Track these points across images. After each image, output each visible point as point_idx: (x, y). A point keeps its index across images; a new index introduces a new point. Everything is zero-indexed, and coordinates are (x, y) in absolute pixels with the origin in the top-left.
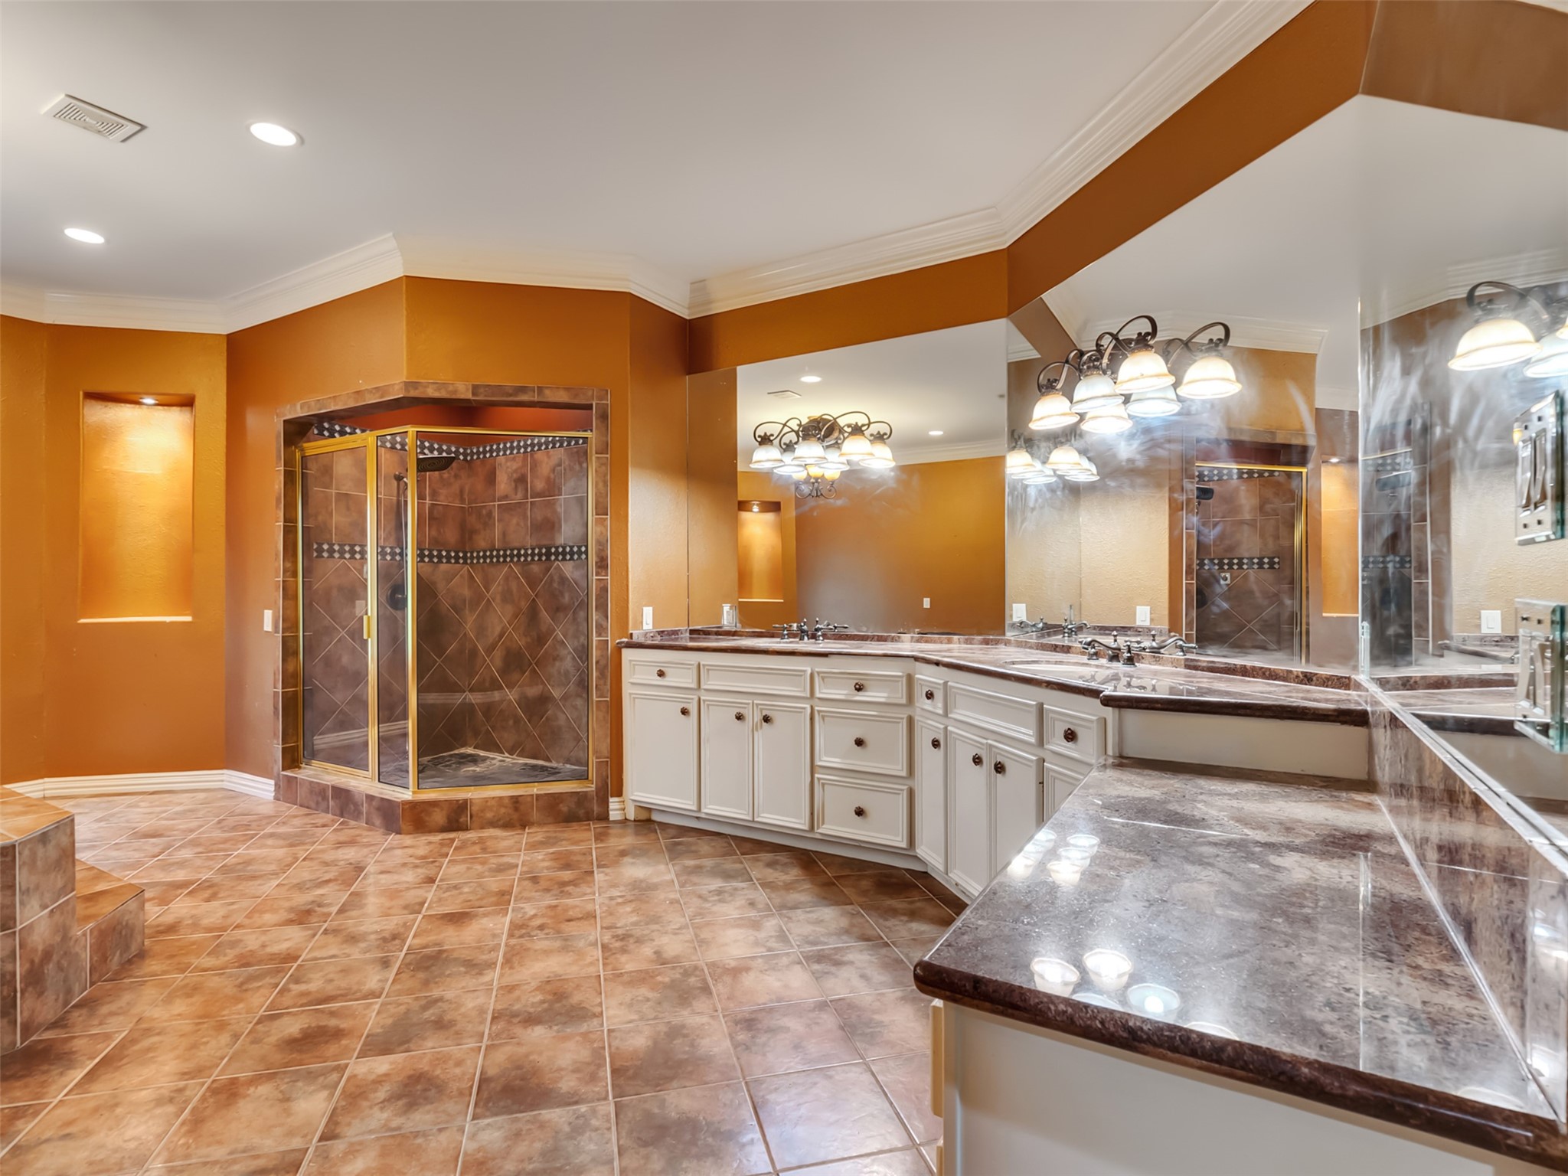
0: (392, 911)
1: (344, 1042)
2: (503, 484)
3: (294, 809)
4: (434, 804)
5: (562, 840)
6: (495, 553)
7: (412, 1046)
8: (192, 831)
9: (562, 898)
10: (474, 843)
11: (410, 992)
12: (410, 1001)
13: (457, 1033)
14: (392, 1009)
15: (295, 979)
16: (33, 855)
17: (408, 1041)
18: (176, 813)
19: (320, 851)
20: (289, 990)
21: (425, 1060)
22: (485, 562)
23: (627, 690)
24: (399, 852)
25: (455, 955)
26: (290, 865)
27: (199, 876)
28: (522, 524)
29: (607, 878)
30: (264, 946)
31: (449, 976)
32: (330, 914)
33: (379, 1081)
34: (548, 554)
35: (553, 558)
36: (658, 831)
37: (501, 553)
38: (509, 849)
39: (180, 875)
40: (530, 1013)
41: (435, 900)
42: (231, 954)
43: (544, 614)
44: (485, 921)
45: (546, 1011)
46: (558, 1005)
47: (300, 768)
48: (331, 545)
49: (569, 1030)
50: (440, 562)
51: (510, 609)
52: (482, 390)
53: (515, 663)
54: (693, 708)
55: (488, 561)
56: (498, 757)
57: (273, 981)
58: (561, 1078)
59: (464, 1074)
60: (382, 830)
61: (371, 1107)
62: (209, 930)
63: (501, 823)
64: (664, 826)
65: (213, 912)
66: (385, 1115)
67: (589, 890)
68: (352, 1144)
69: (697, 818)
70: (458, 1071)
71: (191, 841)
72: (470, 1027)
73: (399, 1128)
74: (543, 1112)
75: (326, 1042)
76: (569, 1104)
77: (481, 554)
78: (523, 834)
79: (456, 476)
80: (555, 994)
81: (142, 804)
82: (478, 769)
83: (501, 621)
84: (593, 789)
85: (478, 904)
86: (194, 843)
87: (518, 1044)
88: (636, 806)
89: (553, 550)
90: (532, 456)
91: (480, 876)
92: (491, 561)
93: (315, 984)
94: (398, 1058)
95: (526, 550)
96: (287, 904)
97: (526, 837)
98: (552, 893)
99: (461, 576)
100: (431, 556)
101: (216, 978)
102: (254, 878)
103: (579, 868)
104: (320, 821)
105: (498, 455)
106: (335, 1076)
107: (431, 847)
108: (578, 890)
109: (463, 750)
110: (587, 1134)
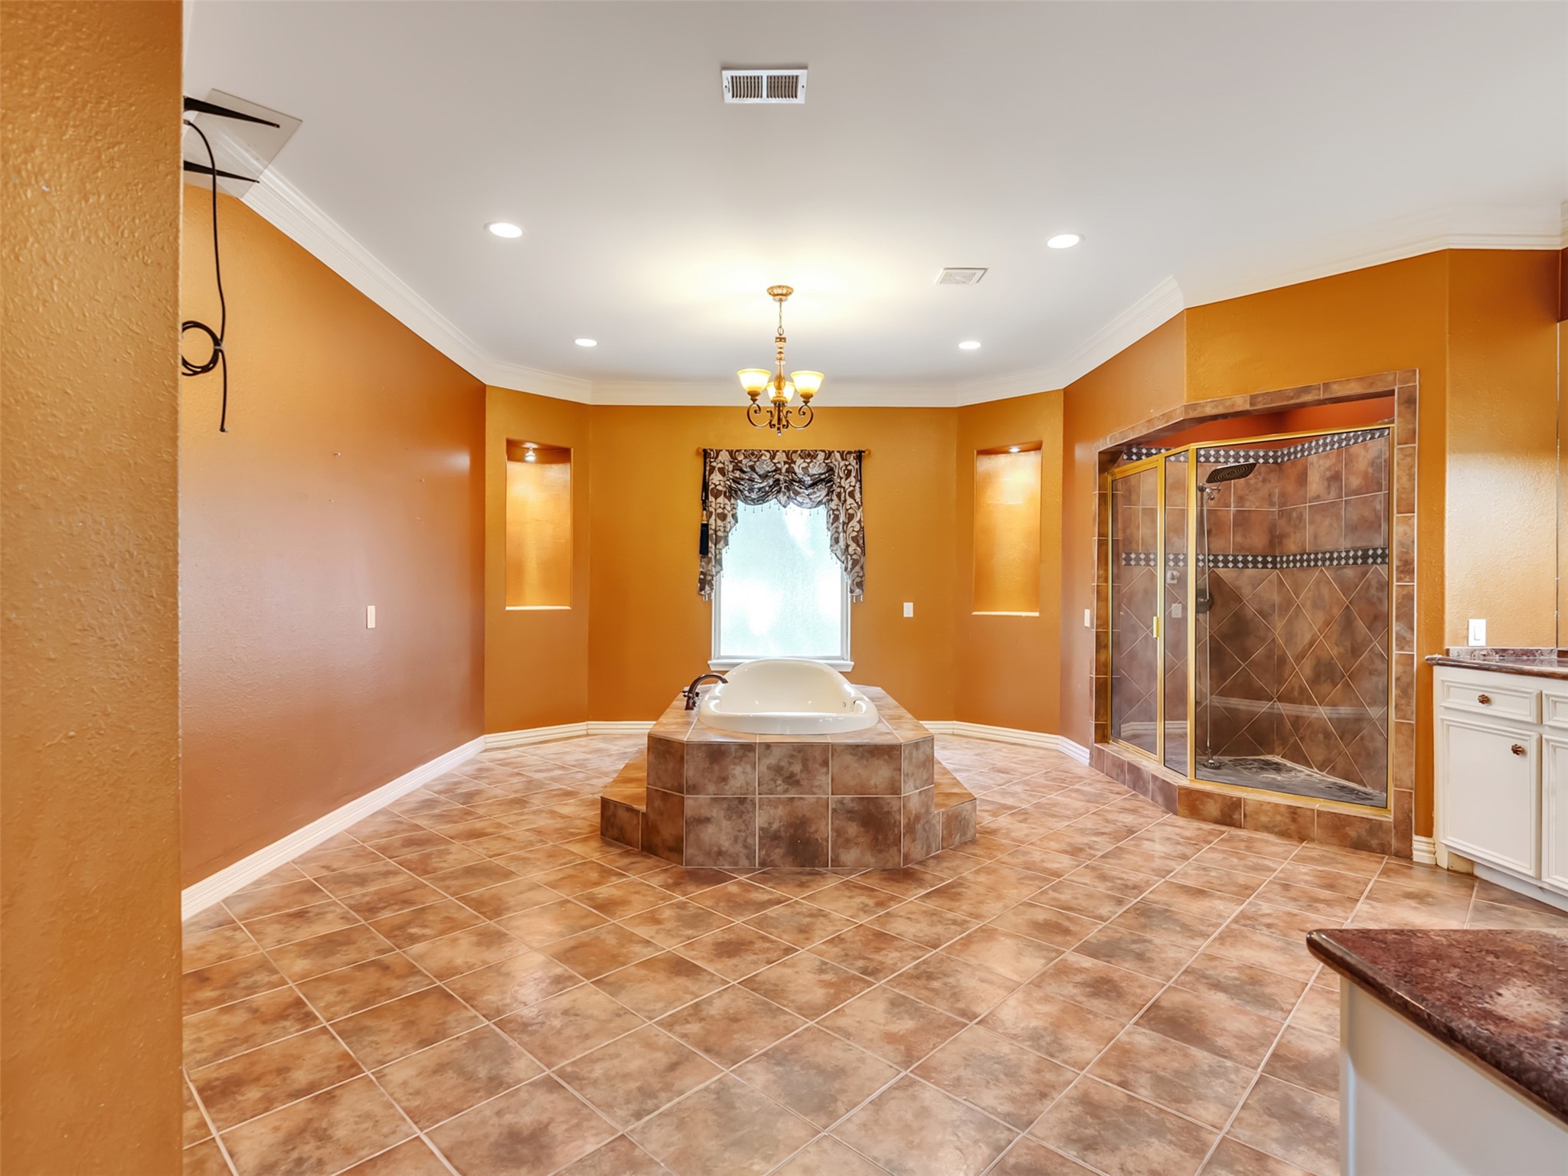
0: (1143, 869)
1: (1068, 938)
2: (1315, 483)
3: (1101, 776)
4: (1208, 795)
5: (1339, 863)
6: (1305, 557)
7: (1113, 960)
8: (1027, 775)
9: (1307, 910)
10: (1243, 840)
11: (1129, 927)
12: (1126, 933)
13: (1150, 968)
14: (1110, 933)
15: (1054, 889)
16: (911, 754)
17: (1111, 957)
18: (1022, 761)
19: (1106, 811)
20: (1047, 894)
21: (1118, 974)
22: (1295, 566)
23: (1439, 715)
24: (1169, 829)
25: (1178, 917)
26: (1081, 815)
27: (1020, 805)
28: (1336, 525)
29: (1371, 910)
30: (1043, 861)
31: (1164, 929)
32: (1095, 856)
33: (1080, 970)
34: (1365, 557)
35: (1370, 561)
36: (1475, 889)
37: (1312, 556)
38: (1275, 855)
39: (1010, 801)
40: (1219, 981)
41: (1182, 872)
42: (1021, 859)
43: (1361, 625)
44: (1217, 902)
45: (1235, 986)
46: (1250, 987)
47: (1108, 743)
48: (1138, 555)
49: (1248, 1008)
50: (1245, 566)
51: (1321, 617)
52: (1260, 399)
53: (1325, 673)
54: (1531, 748)
55: (1298, 565)
56: (1306, 770)
57: (1040, 884)
58: (1221, 1035)
59: (1142, 995)
60: (1163, 808)
61: (1068, 982)
62: (1014, 840)
63: (1276, 830)
64: (1487, 885)
65: (1020, 830)
66: (1075, 991)
67: (1341, 914)
68: (1047, 996)
69: (1541, 888)
70: (1139, 991)
71: (1025, 781)
72: (1163, 968)
73: (1081, 1003)
74: (1192, 1048)
75: (1057, 933)
76: (1218, 1055)
77: (1291, 558)
78: (1298, 846)
79: (1264, 481)
80: (1252, 978)
81: (1004, 750)
82: (1279, 778)
83: (1311, 629)
84: (1391, 820)
85: (1218, 888)
86: (1026, 783)
87: (1197, 997)
88: (1449, 852)
89: (1371, 552)
90: (1347, 450)
91: (1233, 867)
92: (1302, 565)
93: (1065, 896)
94: (1100, 963)
95: (1340, 552)
96: (1068, 840)
97: (1297, 849)
98: (1298, 903)
99: (1270, 581)
100: (1235, 562)
101: (1007, 870)
102: (1054, 816)
103: (1344, 892)
104: (1116, 789)
105: (1309, 454)
106: (1054, 954)
107: (1200, 832)
108: (1329, 909)
109: (1269, 757)
110: (1222, 1081)
